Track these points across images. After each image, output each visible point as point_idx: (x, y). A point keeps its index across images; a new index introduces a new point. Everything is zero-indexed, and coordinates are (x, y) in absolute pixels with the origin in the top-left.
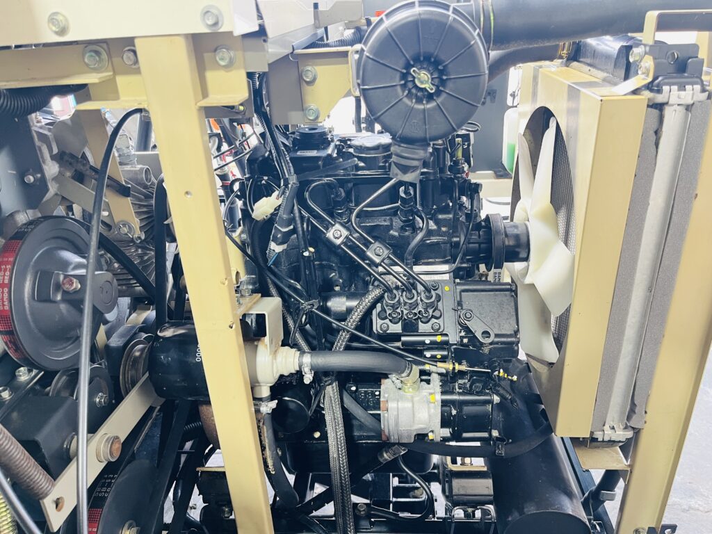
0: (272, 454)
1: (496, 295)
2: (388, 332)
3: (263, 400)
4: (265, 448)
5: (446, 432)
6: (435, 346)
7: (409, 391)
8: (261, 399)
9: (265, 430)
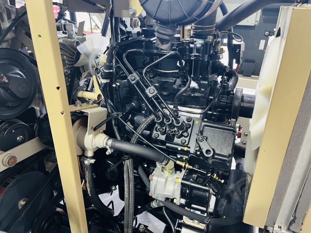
0: (90, 186)
1: (224, 132)
2: (158, 138)
3: (88, 158)
4: (86, 182)
5: (183, 201)
6: (183, 152)
7: (166, 173)
8: (87, 157)
9: (87, 173)
